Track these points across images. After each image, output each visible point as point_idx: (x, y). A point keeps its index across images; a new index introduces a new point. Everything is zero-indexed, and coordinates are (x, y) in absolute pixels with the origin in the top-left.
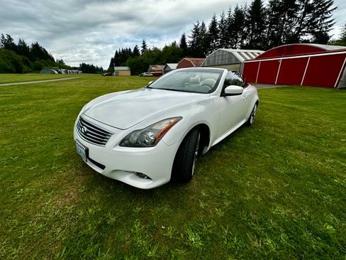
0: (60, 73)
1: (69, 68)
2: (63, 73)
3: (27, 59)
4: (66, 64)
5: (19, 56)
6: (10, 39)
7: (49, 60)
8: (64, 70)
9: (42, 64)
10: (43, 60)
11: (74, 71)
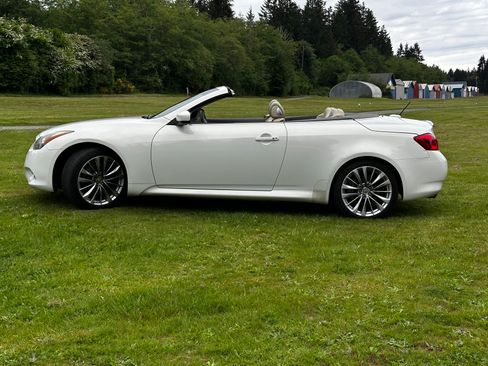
0: (387, 94)
1: (436, 76)
2: (400, 94)
3: (311, 49)
5: (292, 43)
7: (371, 51)
8: (407, 84)
9: (347, 64)
10: (352, 52)
11: (444, 87)
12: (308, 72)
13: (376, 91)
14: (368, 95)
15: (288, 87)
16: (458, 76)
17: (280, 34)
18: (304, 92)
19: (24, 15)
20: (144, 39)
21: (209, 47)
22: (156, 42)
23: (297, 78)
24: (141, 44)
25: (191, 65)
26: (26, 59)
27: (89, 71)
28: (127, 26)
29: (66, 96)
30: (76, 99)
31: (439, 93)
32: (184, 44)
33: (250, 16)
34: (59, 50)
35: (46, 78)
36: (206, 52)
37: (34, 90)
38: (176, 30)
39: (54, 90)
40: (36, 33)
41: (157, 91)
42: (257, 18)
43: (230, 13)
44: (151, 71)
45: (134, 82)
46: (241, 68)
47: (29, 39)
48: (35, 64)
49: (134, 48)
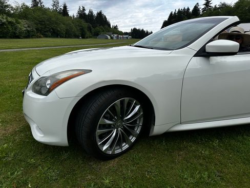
0: (112, 38)
1: (121, 33)
2: (115, 38)
3: (91, 26)
4: (119, 30)
5: (86, 23)
6: (84, 10)
7: (106, 26)
8: (116, 35)
9: (101, 30)
10: (102, 26)
11: (124, 36)
12: (91, 32)
13: (109, 37)
14: (107, 38)
15: (86, 36)
16: (126, 34)
17: (83, 21)
18: (90, 37)
19: (5, 13)
20: (44, 22)
21: (64, 24)
22: (48, 23)
23: (88, 33)
24: (43, 23)
25: (59, 29)
26: (7, 27)
27: (28, 31)
28: (38, 18)
29: (22, 39)
30: (25, 40)
31: (123, 38)
32: (56, 23)
33: (74, 16)
34: (18, 25)
35: (15, 33)
36: (63, 26)
37: (11, 37)
38: (53, 19)
39: (18, 37)
40: (10, 19)
41: (50, 37)
42: (75, 17)
43: (68, 15)
44: (47, 31)
45: (42, 35)
46: (73, 30)
47: (7, 21)
48: (11, 29)
49: (41, 24)
